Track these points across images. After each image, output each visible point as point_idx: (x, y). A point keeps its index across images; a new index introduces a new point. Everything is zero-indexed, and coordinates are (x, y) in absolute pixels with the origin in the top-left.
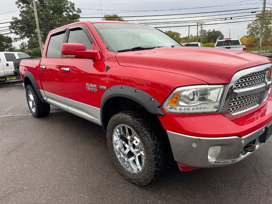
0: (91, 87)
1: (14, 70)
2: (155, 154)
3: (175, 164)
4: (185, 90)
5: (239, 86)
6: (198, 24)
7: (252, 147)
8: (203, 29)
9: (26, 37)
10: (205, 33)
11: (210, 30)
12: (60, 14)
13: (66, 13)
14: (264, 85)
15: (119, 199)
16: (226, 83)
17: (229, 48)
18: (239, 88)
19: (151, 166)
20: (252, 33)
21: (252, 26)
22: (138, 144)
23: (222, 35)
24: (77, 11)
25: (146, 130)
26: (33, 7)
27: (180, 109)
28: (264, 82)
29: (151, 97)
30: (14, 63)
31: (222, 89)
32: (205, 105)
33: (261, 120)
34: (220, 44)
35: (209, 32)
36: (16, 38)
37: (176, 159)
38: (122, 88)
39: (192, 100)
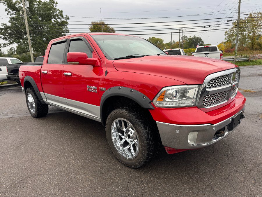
0: (91, 89)
1: (7, 74)
2: (147, 140)
3: (163, 147)
4: (169, 90)
5: (211, 86)
6: (180, 32)
7: (222, 133)
8: (185, 36)
9: (14, 43)
10: (186, 39)
11: (191, 37)
12: (49, 21)
13: (54, 19)
14: (230, 85)
15: (119, 178)
16: (200, 83)
17: (208, 54)
18: (210, 87)
19: (144, 150)
20: (229, 39)
21: (229, 33)
22: (132, 134)
23: (202, 41)
24: (65, 18)
25: (140, 122)
26: (24, 15)
27: (166, 104)
28: (230, 83)
29: (143, 95)
30: (7, 68)
31: (197, 89)
32: (185, 101)
33: (229, 111)
34: (199, 50)
35: (190, 38)
36: (5, 44)
37: (164, 143)
38: (119, 88)
39: (175, 97)
